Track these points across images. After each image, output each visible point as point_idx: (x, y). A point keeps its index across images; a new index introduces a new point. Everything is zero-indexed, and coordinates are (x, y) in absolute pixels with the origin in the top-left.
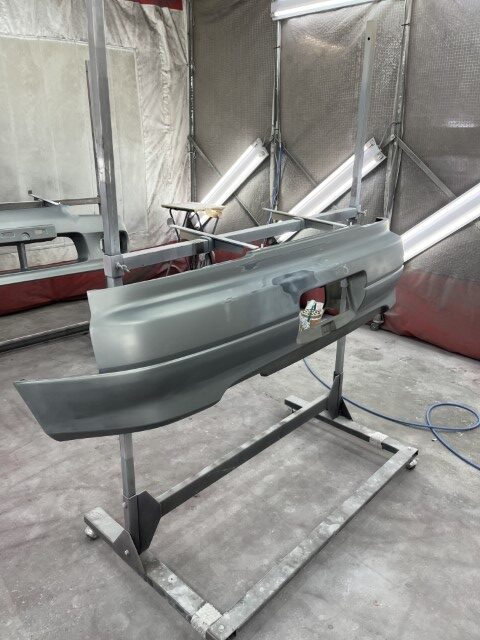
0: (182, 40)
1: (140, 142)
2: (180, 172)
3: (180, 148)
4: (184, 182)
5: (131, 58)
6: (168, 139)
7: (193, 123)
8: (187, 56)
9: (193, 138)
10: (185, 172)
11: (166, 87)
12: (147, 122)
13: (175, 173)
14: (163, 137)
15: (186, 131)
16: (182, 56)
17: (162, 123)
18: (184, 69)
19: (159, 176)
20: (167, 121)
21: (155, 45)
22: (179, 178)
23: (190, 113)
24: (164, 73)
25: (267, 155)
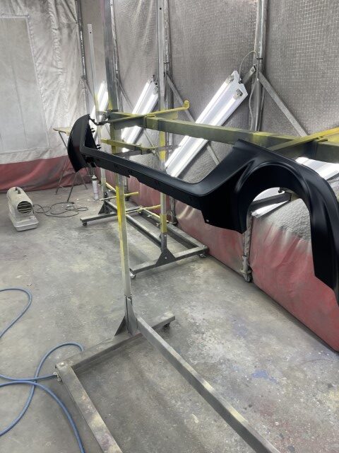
0: (70, 5)
1: (35, 82)
3: (75, 86)
5: (24, 23)
6: (61, 79)
8: (76, 16)
9: (85, 78)
11: (56, 40)
12: (39, 67)
13: (71, 105)
14: (57, 78)
15: (79, 72)
16: (72, 17)
17: (55, 67)
18: (73, 26)
20: (60, 66)
21: (45, 10)
23: (82, 59)
24: (54, 31)
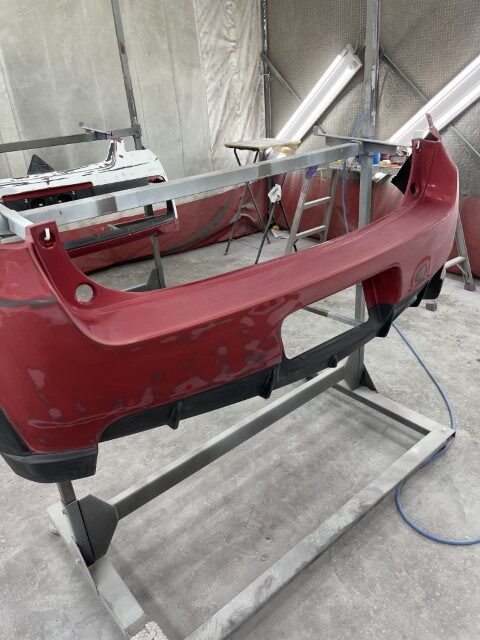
1: (199, 66)
2: (251, 101)
3: (251, 70)
4: (257, 113)
6: (233, 59)
7: (266, 36)
9: (266, 55)
10: (257, 100)
12: (206, 40)
13: (245, 103)
14: (228, 58)
15: (257, 46)
17: (226, 39)
19: (225, 108)
20: (232, 37)
22: (250, 109)
23: (263, 24)
25: (360, 65)
